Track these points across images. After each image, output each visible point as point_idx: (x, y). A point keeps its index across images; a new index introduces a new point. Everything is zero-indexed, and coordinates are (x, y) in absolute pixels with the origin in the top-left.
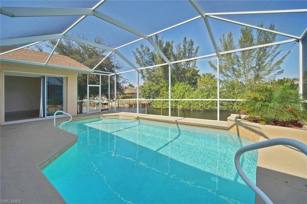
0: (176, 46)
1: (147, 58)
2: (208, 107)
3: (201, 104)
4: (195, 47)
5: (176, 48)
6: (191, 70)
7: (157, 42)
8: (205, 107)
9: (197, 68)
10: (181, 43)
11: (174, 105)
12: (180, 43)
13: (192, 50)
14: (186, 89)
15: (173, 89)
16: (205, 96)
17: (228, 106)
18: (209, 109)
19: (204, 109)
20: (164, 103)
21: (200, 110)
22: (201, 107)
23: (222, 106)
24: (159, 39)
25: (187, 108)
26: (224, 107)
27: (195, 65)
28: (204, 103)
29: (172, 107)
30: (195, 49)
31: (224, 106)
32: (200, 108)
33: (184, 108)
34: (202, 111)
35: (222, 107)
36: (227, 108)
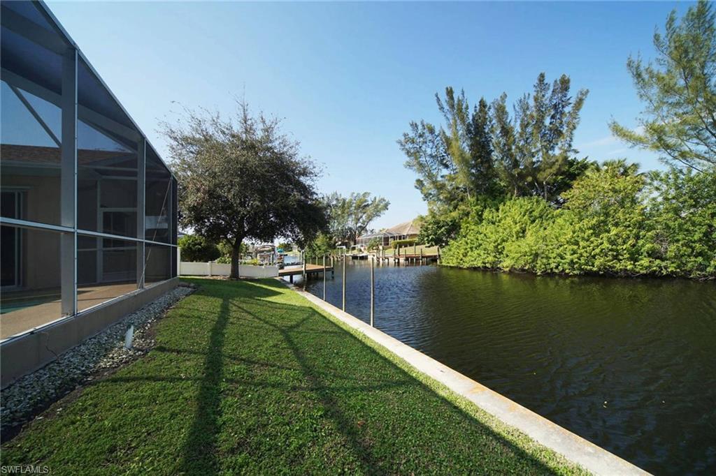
0: (514, 106)
1: (432, 148)
2: (597, 263)
3: (572, 254)
4: (573, 94)
5: (515, 110)
6: (557, 161)
7: (452, 106)
8: (586, 264)
9: (576, 152)
10: (529, 95)
11: (491, 259)
12: (527, 95)
13: (563, 107)
14: (536, 214)
15: (493, 217)
16: (590, 229)
17: (684, 260)
18: (600, 270)
19: (583, 269)
20: (468, 254)
21: (567, 271)
22: (572, 263)
23: (656, 258)
24: (455, 96)
25: (525, 265)
26: (663, 264)
27: (570, 146)
28: (579, 251)
29: (485, 263)
30: (573, 101)
31: (663, 260)
32: (566, 266)
33: (516, 267)
34: (575, 275)
35: (658, 262)
36: (678, 267)
